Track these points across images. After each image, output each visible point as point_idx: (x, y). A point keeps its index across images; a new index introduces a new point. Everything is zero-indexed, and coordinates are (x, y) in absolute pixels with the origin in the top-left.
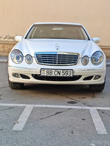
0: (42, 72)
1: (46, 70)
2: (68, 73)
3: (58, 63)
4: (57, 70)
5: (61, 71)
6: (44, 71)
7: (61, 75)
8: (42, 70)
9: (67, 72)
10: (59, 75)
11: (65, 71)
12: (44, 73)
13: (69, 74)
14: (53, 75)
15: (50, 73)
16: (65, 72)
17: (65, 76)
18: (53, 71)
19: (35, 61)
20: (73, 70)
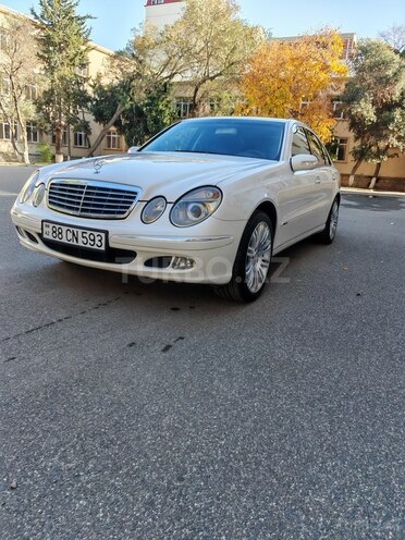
0: (45, 229)
1: (51, 226)
2: (94, 240)
3: (83, 210)
4: (71, 229)
5: (80, 231)
6: (48, 226)
7: (80, 243)
8: (44, 223)
9: (92, 237)
10: (75, 243)
11: (89, 232)
12: (48, 233)
13: (97, 242)
14: (64, 240)
15: (59, 233)
16: (87, 236)
17: (88, 246)
18: (64, 229)
19: (45, 200)
20: (106, 233)
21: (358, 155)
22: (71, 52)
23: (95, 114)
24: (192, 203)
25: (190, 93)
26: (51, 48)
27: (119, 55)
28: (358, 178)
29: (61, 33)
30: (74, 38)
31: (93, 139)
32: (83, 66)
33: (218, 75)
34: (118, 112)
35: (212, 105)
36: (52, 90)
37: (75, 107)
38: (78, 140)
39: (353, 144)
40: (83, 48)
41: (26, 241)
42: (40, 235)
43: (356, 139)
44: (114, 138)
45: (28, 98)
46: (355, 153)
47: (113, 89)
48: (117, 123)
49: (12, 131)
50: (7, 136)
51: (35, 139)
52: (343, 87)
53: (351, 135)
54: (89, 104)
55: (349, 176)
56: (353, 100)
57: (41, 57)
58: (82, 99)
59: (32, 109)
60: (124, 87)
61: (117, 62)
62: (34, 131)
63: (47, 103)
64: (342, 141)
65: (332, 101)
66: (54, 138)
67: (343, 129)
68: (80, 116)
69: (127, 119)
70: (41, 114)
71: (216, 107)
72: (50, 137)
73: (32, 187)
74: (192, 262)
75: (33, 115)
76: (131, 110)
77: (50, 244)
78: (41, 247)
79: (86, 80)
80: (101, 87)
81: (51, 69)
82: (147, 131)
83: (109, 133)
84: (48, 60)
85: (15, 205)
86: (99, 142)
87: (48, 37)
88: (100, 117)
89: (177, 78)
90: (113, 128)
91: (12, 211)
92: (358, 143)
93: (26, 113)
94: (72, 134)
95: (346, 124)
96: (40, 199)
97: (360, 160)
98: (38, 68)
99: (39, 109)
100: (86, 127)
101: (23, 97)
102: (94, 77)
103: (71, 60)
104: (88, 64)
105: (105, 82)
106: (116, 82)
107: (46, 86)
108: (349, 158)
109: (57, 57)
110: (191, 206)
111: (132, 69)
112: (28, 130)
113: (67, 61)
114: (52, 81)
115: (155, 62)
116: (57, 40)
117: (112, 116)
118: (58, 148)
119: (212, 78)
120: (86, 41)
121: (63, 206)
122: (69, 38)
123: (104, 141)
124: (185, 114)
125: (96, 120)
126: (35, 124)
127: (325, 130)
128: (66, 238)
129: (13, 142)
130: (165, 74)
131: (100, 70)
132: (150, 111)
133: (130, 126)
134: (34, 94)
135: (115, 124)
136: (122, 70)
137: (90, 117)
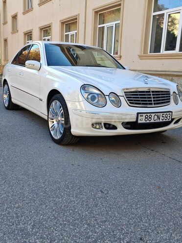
0: (140, 118)
1: (144, 115)
4: (157, 114)
5: (161, 114)
6: (142, 116)
7: (161, 120)
8: (139, 115)
9: (166, 116)
10: (158, 121)
11: (165, 114)
12: (142, 120)
13: (168, 117)
15: (150, 118)
17: (164, 120)
18: (153, 115)
20: (172, 112)
128: (153, 120)
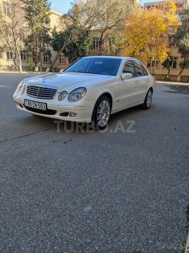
3: (38, 96)
4: (34, 103)
5: (37, 103)
8: (25, 100)
12: (26, 104)
14: (32, 107)
15: (30, 104)
17: (40, 109)
18: (32, 102)
19: (26, 92)
20: (46, 104)
21: (182, 66)
22: (41, 15)
23: (53, 47)
24: (76, 93)
25: (99, 35)
26: (32, 13)
27: (65, 16)
28: (182, 77)
29: (36, 5)
30: (42, 8)
31: (53, 59)
32: (47, 22)
33: (112, 26)
34: (64, 46)
35: (110, 42)
36: (32, 35)
37: (44, 43)
38: (46, 60)
39: (180, 60)
40: (47, 13)
41: (19, 107)
42: (24, 105)
43: (182, 57)
44: (63, 59)
45: (21, 39)
46: (181, 64)
47: (61, 34)
48: (64, 51)
49: (14, 56)
50: (12, 58)
51: (25, 59)
52: (176, 30)
53: (180, 55)
54: (50, 42)
55: (177, 76)
56: (180, 37)
57: (27, 18)
58: (47, 39)
59: (22, 44)
60: (67, 33)
61: (64, 20)
62: (24, 55)
63: (30, 42)
64: (175, 58)
65: (170, 38)
66: (34, 59)
67: (175, 52)
68: (46, 48)
69: (68, 49)
70: (27, 47)
71: (112, 42)
72: (32, 58)
73: (21, 87)
74: (76, 114)
75: (23, 47)
76: (71, 45)
77: (27, 108)
78: (24, 109)
79: (49, 29)
80: (56, 33)
81: (31, 24)
82: (78, 55)
83: (61, 56)
84: (30, 19)
85: (15, 94)
86: (55, 61)
87: (30, 7)
88: (56, 48)
89: (93, 28)
90: (62, 54)
91: (14, 96)
92: (183, 60)
93: (20, 47)
94: (42, 57)
95: (177, 50)
96: (24, 91)
97: (183, 68)
98: (26, 24)
99: (26, 45)
100: (49, 53)
101: (18, 39)
102: (53, 28)
103: (42, 19)
104: (50, 21)
105: (58, 30)
106: (63, 30)
107: (29, 33)
108: (178, 67)
109: (34, 18)
110: (76, 95)
111: (71, 24)
112: (21, 54)
113: (39, 20)
114: (32, 30)
115: (82, 20)
116: (34, 9)
117: (62, 48)
118: (36, 64)
119: (110, 28)
120: (48, 9)
121: (31, 94)
122: (40, 8)
123: (58, 60)
124: (97, 46)
125: (54, 50)
126: (24, 52)
127: (165, 53)
128: (33, 106)
129: (14, 61)
130: (87, 26)
131: (56, 25)
132: (80, 45)
133: (70, 53)
134: (24, 36)
135: (63, 52)
136: (66, 24)
137: (51, 48)
